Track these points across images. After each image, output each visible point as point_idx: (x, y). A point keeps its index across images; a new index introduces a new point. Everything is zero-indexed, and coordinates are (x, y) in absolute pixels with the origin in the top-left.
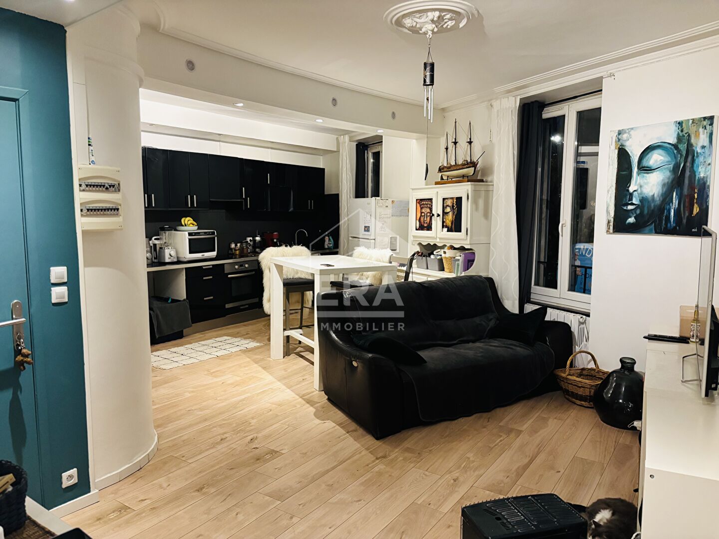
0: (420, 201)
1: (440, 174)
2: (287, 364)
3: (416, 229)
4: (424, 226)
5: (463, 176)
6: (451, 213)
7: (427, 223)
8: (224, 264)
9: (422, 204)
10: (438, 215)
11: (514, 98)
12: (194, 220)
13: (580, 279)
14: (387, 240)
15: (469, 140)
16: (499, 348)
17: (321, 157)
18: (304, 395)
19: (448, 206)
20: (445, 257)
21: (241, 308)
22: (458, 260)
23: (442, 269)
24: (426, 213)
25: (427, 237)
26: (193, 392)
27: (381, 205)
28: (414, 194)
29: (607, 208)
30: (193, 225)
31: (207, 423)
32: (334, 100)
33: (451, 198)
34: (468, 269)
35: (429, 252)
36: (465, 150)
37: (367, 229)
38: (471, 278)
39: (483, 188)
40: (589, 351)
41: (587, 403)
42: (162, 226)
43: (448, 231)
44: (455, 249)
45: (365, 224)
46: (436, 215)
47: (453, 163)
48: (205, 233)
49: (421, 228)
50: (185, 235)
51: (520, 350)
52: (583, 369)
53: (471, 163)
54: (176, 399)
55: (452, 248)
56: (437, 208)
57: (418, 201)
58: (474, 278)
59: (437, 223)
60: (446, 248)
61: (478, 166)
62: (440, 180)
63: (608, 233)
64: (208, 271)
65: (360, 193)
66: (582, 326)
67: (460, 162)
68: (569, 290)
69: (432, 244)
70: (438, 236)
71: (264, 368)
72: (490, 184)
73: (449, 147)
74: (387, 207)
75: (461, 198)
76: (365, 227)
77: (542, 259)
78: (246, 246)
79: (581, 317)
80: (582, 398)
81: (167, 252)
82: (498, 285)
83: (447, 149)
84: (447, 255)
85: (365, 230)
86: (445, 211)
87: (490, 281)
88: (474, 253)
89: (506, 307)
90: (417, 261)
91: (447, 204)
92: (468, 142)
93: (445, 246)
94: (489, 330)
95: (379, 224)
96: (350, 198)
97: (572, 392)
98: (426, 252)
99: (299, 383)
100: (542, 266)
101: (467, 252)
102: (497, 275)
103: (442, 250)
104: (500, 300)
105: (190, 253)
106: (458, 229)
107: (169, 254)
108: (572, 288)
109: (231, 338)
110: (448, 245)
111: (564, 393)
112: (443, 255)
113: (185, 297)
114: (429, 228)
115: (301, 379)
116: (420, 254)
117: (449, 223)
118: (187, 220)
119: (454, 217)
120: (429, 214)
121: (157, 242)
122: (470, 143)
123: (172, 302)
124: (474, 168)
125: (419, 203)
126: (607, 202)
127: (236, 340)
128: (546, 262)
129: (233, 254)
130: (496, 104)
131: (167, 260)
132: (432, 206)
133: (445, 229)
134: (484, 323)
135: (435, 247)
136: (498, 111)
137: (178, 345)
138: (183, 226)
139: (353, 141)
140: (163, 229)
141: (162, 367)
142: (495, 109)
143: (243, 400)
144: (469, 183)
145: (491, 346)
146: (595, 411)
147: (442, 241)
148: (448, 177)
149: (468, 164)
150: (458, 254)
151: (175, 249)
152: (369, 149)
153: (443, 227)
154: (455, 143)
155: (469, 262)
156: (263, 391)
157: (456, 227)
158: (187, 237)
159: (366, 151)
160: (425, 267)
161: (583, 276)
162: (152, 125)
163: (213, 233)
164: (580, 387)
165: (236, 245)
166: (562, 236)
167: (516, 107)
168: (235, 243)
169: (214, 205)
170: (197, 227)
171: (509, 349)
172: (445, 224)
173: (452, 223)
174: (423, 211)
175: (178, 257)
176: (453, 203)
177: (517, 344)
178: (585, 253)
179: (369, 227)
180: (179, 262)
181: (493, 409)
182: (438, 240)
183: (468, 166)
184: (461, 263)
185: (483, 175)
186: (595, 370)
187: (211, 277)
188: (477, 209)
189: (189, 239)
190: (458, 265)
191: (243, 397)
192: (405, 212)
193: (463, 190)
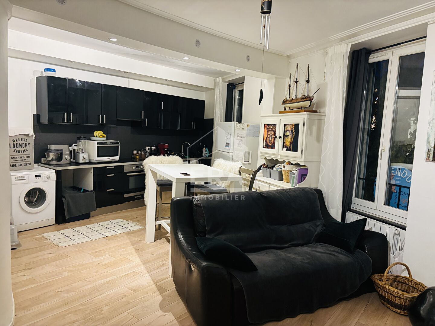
0: (267, 126)
1: (284, 106)
2: (156, 248)
3: (263, 147)
4: (270, 145)
5: (302, 108)
6: (290, 136)
7: (271, 142)
8: (124, 165)
9: (269, 128)
10: (280, 137)
11: (346, 45)
12: (104, 133)
13: (395, 195)
14: (242, 154)
15: (307, 80)
16: (323, 254)
17: (204, 93)
18: (158, 282)
19: (288, 130)
20: (284, 171)
21: (136, 197)
22: (294, 174)
23: (281, 179)
24: (271, 135)
25: (271, 153)
26: (71, 271)
27: (239, 127)
28: (263, 120)
29: (428, 138)
30: (103, 136)
31: (65, 308)
32: (198, 41)
33: (291, 124)
34: (301, 182)
35: (273, 165)
36: (304, 87)
37: (228, 145)
38: (303, 190)
39: (317, 117)
40: (403, 263)
41: (401, 311)
42: (79, 137)
43: (287, 150)
44: (292, 164)
45: (226, 141)
46: (278, 137)
47: (294, 97)
48: (111, 142)
49: (267, 146)
50: (95, 143)
51: (343, 257)
52: (397, 276)
53: (308, 97)
54: (54, 278)
55: (290, 163)
56: (280, 132)
57: (265, 126)
58: (306, 190)
59: (279, 143)
60: (285, 163)
61: (313, 100)
62: (283, 110)
63: (428, 160)
64: (111, 171)
65: (228, 118)
66: (396, 236)
67: (299, 96)
68: (385, 204)
69: (274, 159)
70: (279, 154)
71: (137, 250)
72: (323, 114)
73: (291, 85)
74: (243, 129)
75: (299, 124)
76: (227, 143)
77: (362, 176)
78: (144, 153)
79: (396, 230)
80: (396, 306)
81: (81, 156)
82: (325, 196)
83: (290, 86)
84: (286, 169)
85: (226, 146)
86: (286, 134)
87: (319, 192)
88: (307, 169)
89: (331, 214)
90: (263, 171)
91: (288, 129)
92: (306, 81)
93: (284, 161)
94: (316, 235)
95: (237, 142)
96: (221, 121)
97: (388, 299)
98: (270, 165)
99: (159, 267)
100: (361, 182)
101: (301, 167)
102: (325, 188)
103: (282, 165)
104: (326, 208)
105: (98, 156)
106: (295, 150)
107: (82, 157)
108: (388, 202)
109: (123, 220)
110: (287, 161)
111: (380, 298)
112: (283, 169)
113: (92, 189)
114: (273, 147)
115: (162, 263)
116: (266, 166)
117: (288, 144)
118: (98, 133)
119: (292, 139)
120: (273, 136)
121: (75, 148)
122: (308, 81)
123: (83, 192)
124: (310, 101)
125: (266, 127)
126: (428, 133)
127: (126, 222)
128: (365, 179)
129: (134, 158)
130: (331, 51)
131: (81, 161)
132: (276, 130)
133: (285, 149)
134: (311, 228)
135: (276, 162)
136: (332, 55)
137: (81, 225)
138: (95, 137)
139: (225, 82)
140: (79, 139)
141: (61, 245)
142: (330, 55)
143: (108, 283)
144: (306, 113)
145: (317, 251)
146: (409, 319)
147: (282, 157)
148: (289, 108)
149: (305, 98)
150: (295, 169)
151: (87, 153)
152: (236, 88)
153: (283, 146)
154: (296, 82)
155: (303, 176)
156: (127, 274)
157: (293, 147)
158: (96, 145)
159: (234, 89)
160: (269, 177)
161: (398, 193)
162: (71, 62)
163: (117, 143)
164: (396, 297)
165: (138, 152)
166: (381, 159)
167: (347, 52)
168: (136, 150)
169: (120, 123)
170: (105, 138)
171: (332, 256)
172: (285, 145)
173: (290, 144)
174: (269, 133)
175: (89, 159)
176: (292, 129)
177: (340, 251)
178: (401, 174)
179: (229, 143)
180: (90, 163)
181: (316, 310)
182: (279, 157)
183: (306, 99)
184: (296, 176)
185: (317, 107)
186: (409, 279)
187: (113, 175)
188: (311, 134)
189: (98, 147)
190: (294, 178)
191: (108, 279)
192: (256, 134)
193: (300, 118)
